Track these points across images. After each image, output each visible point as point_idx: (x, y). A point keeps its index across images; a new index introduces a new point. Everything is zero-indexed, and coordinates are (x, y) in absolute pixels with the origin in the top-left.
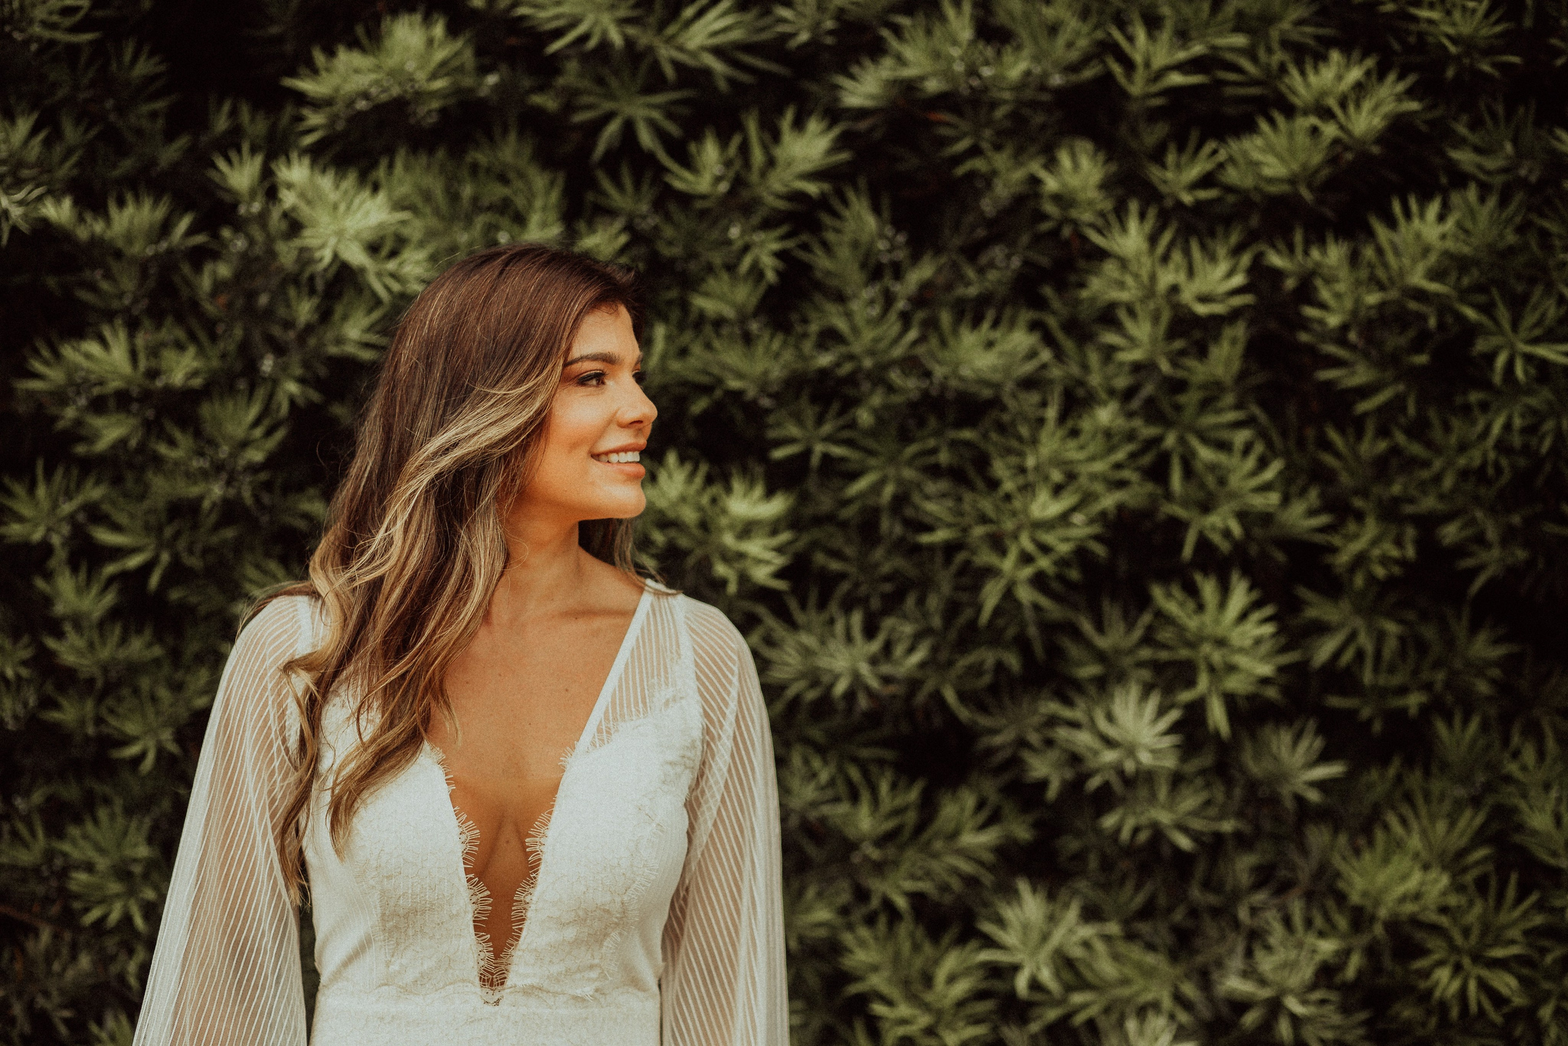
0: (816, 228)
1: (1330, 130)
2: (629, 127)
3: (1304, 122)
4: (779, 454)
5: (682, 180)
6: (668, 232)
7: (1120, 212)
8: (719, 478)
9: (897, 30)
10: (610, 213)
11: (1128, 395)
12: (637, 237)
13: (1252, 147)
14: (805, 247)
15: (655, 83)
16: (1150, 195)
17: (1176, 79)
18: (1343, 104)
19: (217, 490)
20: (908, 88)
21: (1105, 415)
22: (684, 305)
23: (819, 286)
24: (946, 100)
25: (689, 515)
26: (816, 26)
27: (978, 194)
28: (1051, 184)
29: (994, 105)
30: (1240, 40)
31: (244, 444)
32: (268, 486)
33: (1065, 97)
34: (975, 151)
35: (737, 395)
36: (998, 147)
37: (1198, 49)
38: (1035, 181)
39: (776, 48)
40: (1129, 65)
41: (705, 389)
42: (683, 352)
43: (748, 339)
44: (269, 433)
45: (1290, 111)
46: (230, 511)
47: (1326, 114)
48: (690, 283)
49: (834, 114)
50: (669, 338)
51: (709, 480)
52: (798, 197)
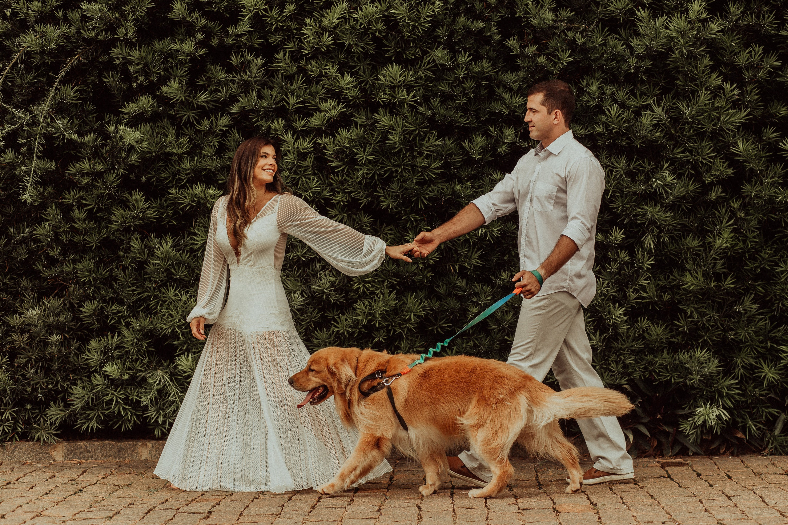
0: (226, 137)
1: (327, 115)
2: (189, 117)
3: (323, 113)
4: (220, 182)
5: (198, 127)
6: (198, 139)
7: (286, 132)
8: (208, 187)
9: (240, 96)
10: (186, 135)
11: (291, 169)
12: (191, 140)
13: (312, 119)
14: (224, 140)
15: (193, 109)
16: (292, 128)
17: (297, 106)
18: (330, 110)
19: (107, 192)
20: (244, 108)
21: (286, 173)
22: (201, 153)
23: (228, 149)
24: (252, 111)
25: (202, 195)
26: (225, 97)
27: (259, 129)
28: (273, 127)
29: (260, 111)
30: (309, 97)
31: (113, 182)
32: (117, 191)
33: (276, 109)
34: (258, 121)
35: (210, 170)
36: (261, 120)
37: (301, 99)
38: (270, 126)
39: (217, 101)
40: (288, 104)
41: (205, 170)
42: (201, 162)
43: (212, 159)
44: (118, 180)
45: (320, 112)
46: (110, 196)
47: (327, 112)
48: (202, 149)
49: (231, 114)
50: (197, 160)
51: (206, 188)
52: (221, 130)
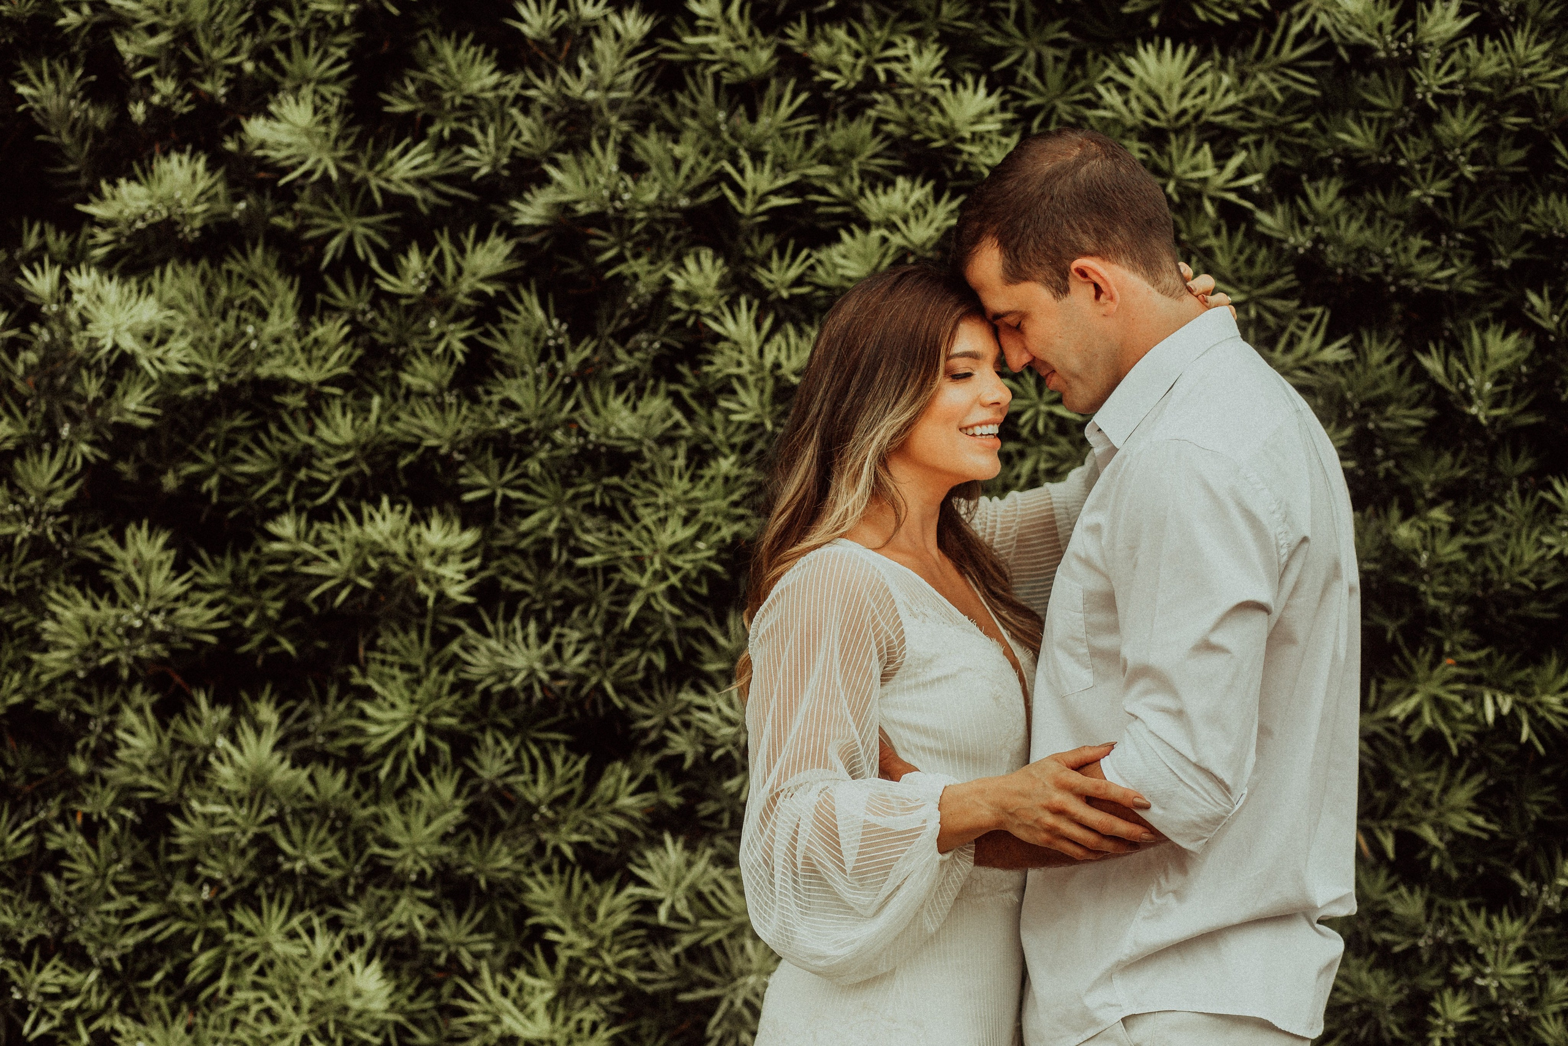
0: (497, 320)
1: (896, 240)
2: (350, 242)
3: (876, 234)
4: (469, 497)
5: (389, 283)
6: (383, 324)
7: (732, 304)
8: (420, 518)
9: (556, 164)
10: (337, 309)
11: (746, 447)
12: (357, 331)
13: (833, 254)
14: (487, 334)
15: (369, 209)
16: (758, 291)
17: (776, 201)
18: (906, 221)
19: (27, 530)
20: (566, 208)
21: (726, 465)
22: (396, 381)
23: (501, 366)
24: (598, 219)
25: (399, 547)
26: (496, 161)
27: (628, 291)
28: (679, 284)
29: (633, 222)
30: (825, 170)
31: (49, 493)
32: (67, 527)
33: (689, 214)
34: (620, 259)
35: (435, 449)
36: (637, 256)
37: (792, 177)
38: (667, 282)
39: (462, 179)
40: (740, 193)
41: (413, 447)
42: (395, 418)
43: (441, 407)
44: (69, 484)
45: (866, 226)
46: (38, 546)
47: (892, 227)
48: (399, 364)
49: (509, 231)
50: (383, 407)
51: (414, 520)
52: (478, 295)
